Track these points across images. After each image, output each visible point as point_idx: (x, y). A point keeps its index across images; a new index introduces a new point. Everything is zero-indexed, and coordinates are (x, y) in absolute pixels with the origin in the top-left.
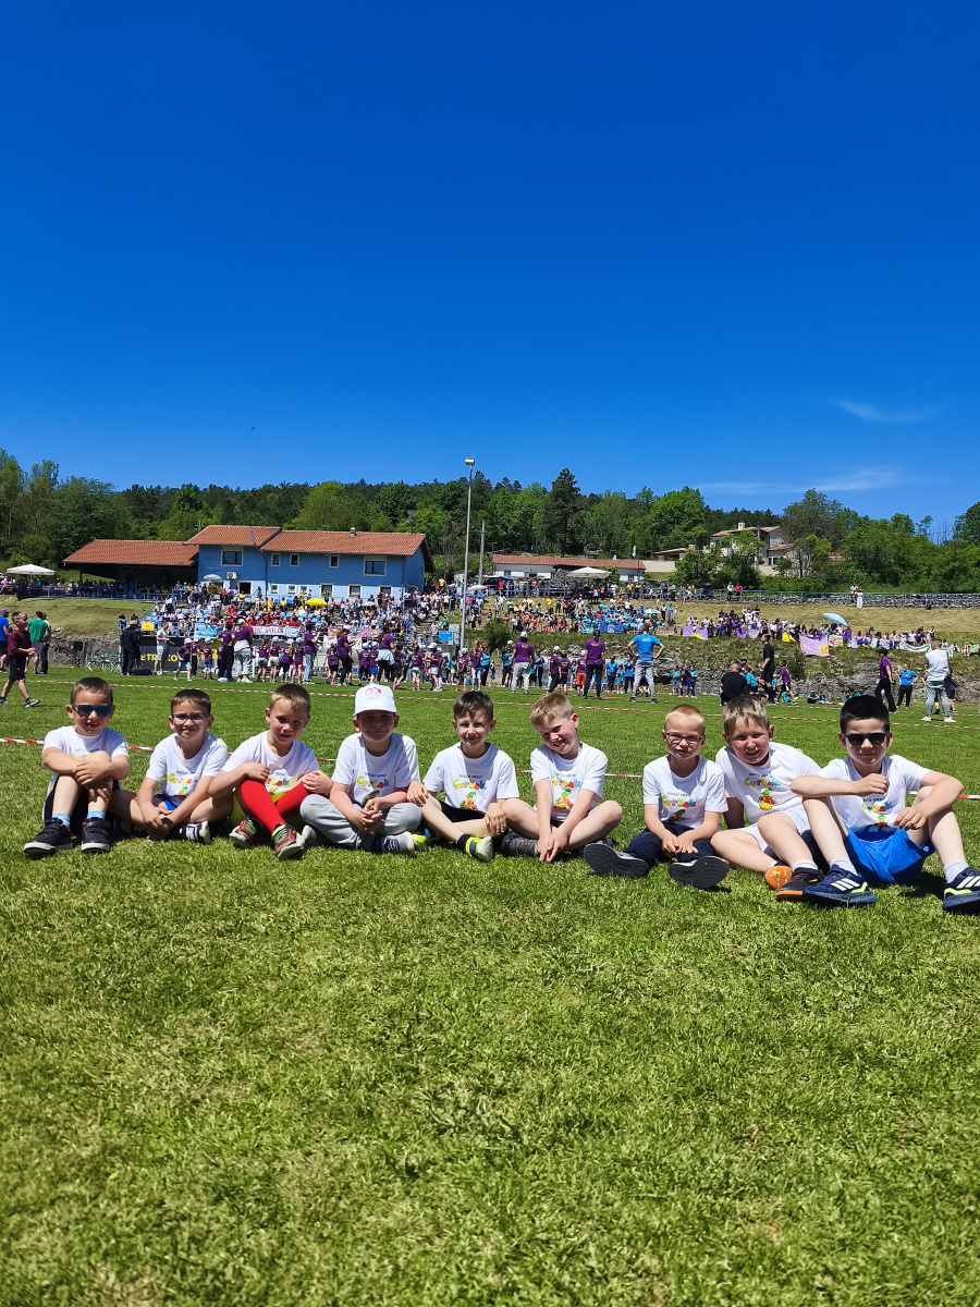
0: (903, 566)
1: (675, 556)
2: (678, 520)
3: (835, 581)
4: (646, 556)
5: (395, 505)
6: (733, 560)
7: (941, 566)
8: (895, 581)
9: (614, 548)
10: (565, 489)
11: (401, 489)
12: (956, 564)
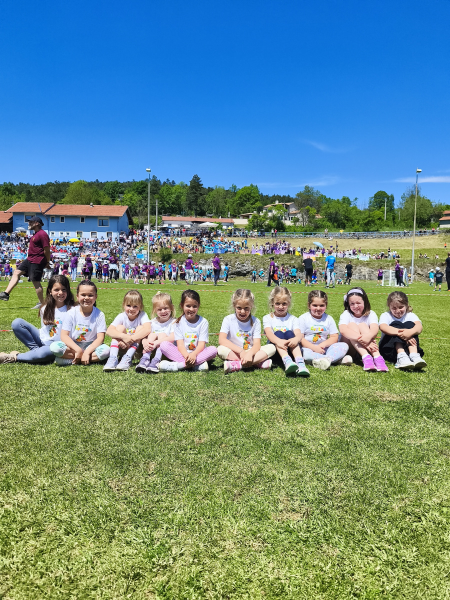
0: (347, 220)
1: (248, 217)
2: (249, 199)
3: (318, 227)
4: (234, 216)
5: (114, 192)
6: (274, 218)
7: (364, 220)
8: (344, 227)
9: (220, 213)
10: (196, 184)
11: (116, 184)
12: (370, 219)
